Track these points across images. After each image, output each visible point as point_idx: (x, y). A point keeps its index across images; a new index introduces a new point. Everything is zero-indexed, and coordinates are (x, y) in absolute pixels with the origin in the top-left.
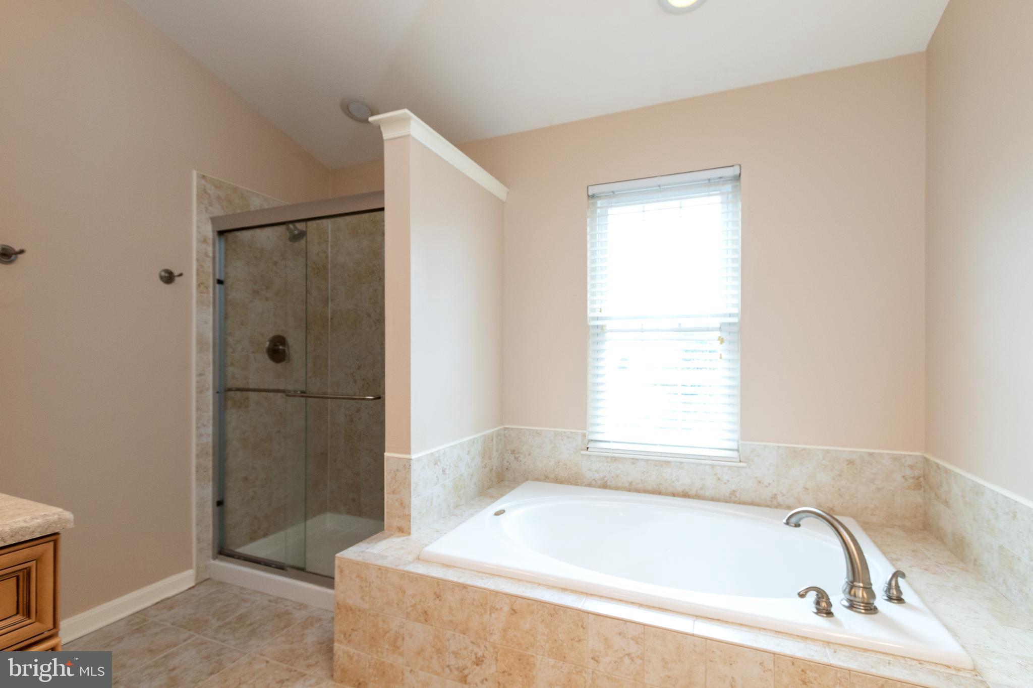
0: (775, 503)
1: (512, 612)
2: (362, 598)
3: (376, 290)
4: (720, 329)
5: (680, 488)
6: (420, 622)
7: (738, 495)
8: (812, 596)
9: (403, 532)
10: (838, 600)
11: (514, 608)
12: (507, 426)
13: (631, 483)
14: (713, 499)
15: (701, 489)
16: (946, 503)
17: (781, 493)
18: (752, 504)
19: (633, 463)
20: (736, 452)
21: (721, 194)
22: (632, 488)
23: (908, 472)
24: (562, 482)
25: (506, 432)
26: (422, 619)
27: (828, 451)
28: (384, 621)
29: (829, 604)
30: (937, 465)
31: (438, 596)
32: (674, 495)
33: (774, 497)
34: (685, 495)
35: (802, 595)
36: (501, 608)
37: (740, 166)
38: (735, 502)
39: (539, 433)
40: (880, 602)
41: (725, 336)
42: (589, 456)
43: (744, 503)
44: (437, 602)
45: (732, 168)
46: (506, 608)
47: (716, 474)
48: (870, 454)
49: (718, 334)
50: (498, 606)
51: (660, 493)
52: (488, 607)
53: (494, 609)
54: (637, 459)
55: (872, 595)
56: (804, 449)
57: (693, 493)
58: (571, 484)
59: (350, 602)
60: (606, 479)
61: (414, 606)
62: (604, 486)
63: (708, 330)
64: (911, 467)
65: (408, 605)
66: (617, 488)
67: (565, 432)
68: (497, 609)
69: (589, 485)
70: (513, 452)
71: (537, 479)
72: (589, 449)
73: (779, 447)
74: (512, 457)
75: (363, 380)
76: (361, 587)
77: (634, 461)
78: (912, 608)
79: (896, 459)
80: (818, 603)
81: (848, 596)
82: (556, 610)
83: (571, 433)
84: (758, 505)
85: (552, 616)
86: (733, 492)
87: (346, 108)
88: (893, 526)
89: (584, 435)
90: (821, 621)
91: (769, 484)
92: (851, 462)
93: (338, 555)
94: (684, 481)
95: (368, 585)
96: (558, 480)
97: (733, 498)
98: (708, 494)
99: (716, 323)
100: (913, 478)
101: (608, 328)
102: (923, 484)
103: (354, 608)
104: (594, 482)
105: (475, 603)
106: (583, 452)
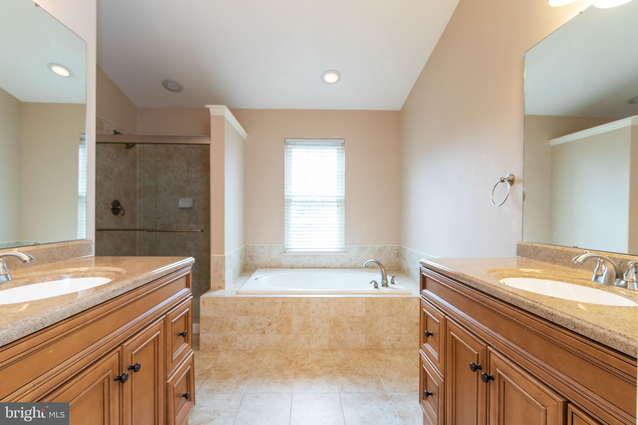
0: (356, 267)
1: (283, 303)
2: (215, 312)
3: (170, 177)
4: (337, 202)
5: (323, 266)
6: (244, 315)
7: (343, 265)
8: (373, 283)
9: (221, 288)
10: (380, 285)
11: (284, 302)
12: (246, 245)
13: (303, 265)
14: (335, 268)
15: (330, 265)
16: (405, 259)
17: (358, 263)
18: (348, 268)
19: (304, 257)
20: (343, 249)
21: (338, 149)
22: (304, 267)
23: (395, 252)
24: (273, 268)
25: (246, 247)
26: (245, 314)
27: (373, 247)
28: (226, 319)
29: (377, 285)
30: (403, 248)
31: (252, 304)
32: (320, 268)
33: (356, 265)
34: (325, 268)
35: (371, 283)
36: (279, 303)
37: (344, 139)
38: (342, 268)
39: (262, 247)
40: (389, 284)
41: (339, 204)
42: (286, 255)
43: (346, 268)
44: (252, 306)
45: (341, 140)
46: (281, 303)
47: (336, 258)
48: (385, 246)
49: (336, 204)
50: (277, 303)
51: (315, 268)
52: (274, 304)
53: (276, 304)
54: (306, 255)
55: (387, 282)
56: (365, 246)
57: (327, 266)
58: (277, 268)
59: (209, 315)
60: (293, 264)
61: (241, 310)
62: (292, 267)
63: (333, 202)
64: (396, 250)
65: (238, 310)
66: (298, 268)
67: (274, 246)
68: (277, 304)
69: (286, 268)
70: (250, 256)
71: (262, 268)
72: (286, 253)
73: (357, 246)
74: (249, 259)
75: (162, 225)
76: (214, 308)
77: (305, 256)
78: (397, 284)
79: (392, 247)
80: (375, 285)
81: (382, 283)
82: (299, 299)
83: (278, 246)
84: (350, 268)
85: (298, 301)
86: (342, 265)
87: (165, 85)
88: (391, 270)
89: (283, 247)
90: (376, 289)
91: (354, 260)
92: (379, 250)
93: (202, 297)
94: (324, 263)
95: (218, 306)
96: (271, 267)
97: (342, 267)
98: (333, 266)
99: (335, 199)
100: (396, 253)
101: (292, 200)
102: (399, 255)
103: (211, 317)
104: (288, 267)
105: (268, 303)
106: (283, 254)
